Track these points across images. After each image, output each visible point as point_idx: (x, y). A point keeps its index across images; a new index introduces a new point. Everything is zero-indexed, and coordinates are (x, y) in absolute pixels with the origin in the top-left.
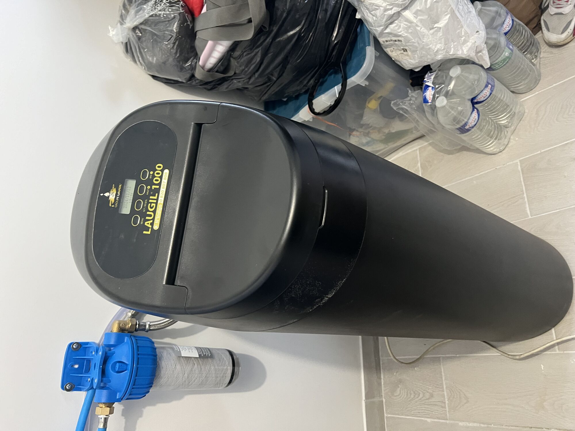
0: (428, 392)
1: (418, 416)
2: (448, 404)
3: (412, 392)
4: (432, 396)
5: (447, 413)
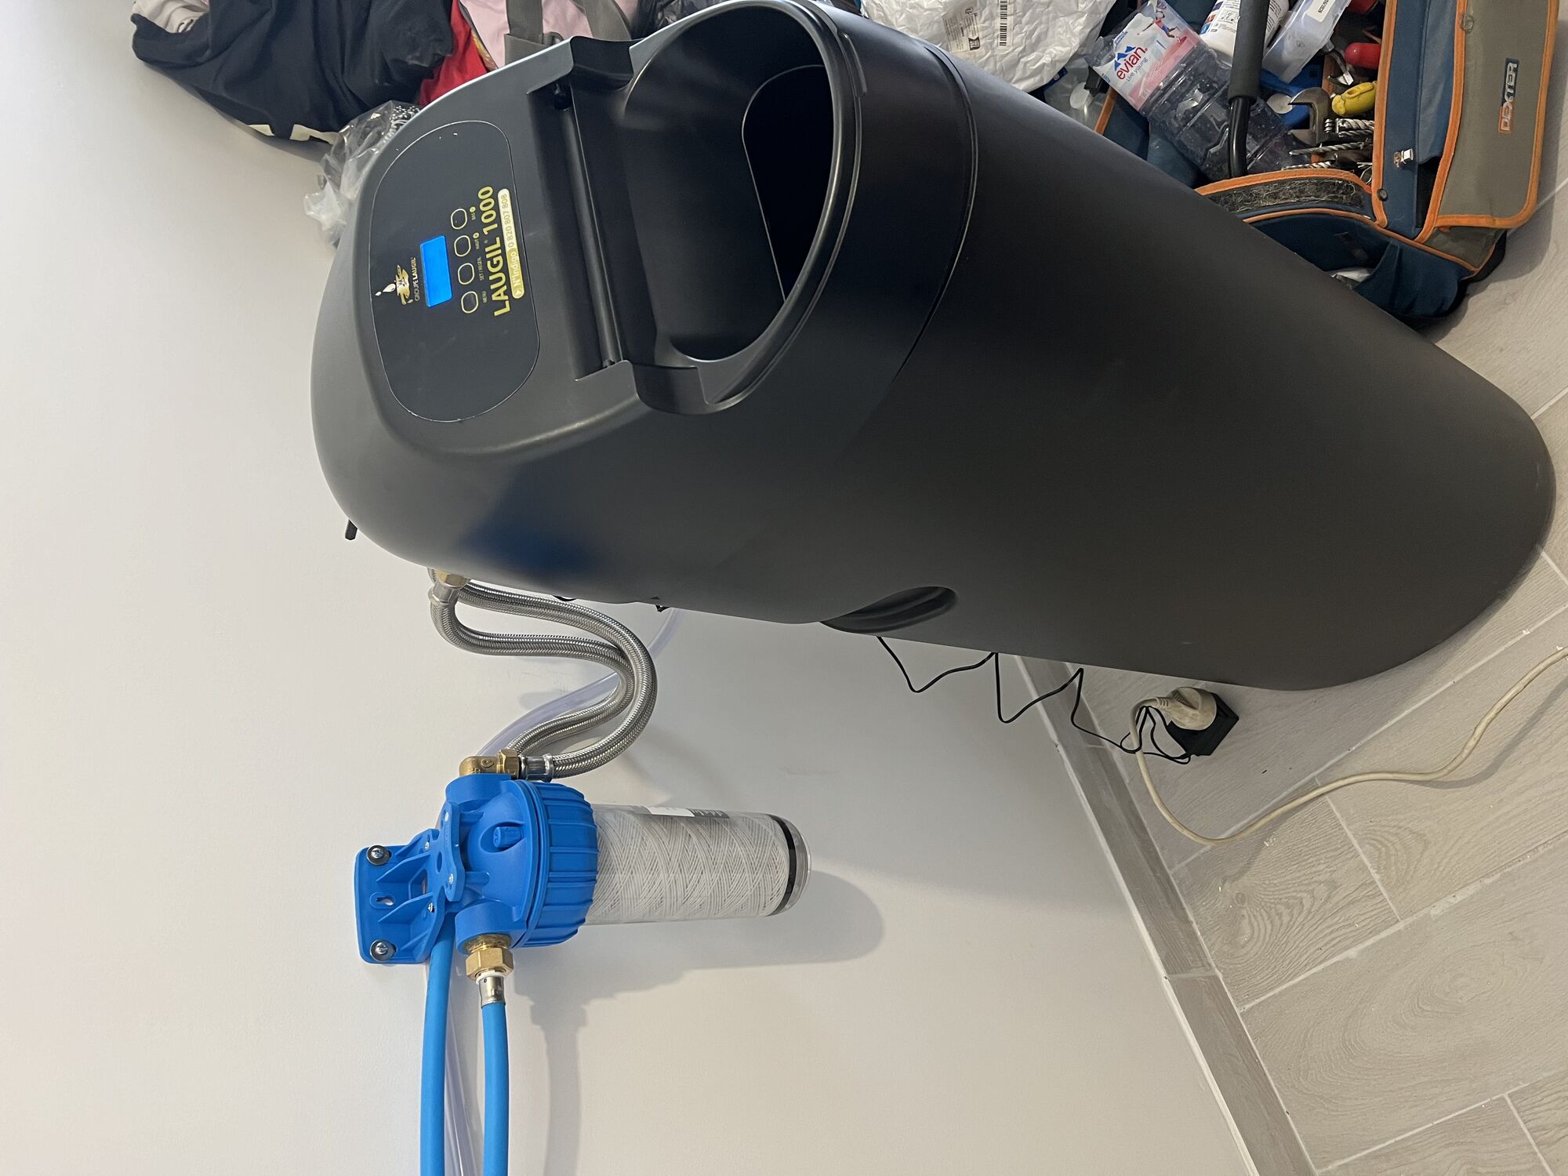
0: (1320, 883)
1: (1322, 957)
2: (1382, 881)
3: (1281, 908)
4: (1333, 885)
5: (1388, 907)
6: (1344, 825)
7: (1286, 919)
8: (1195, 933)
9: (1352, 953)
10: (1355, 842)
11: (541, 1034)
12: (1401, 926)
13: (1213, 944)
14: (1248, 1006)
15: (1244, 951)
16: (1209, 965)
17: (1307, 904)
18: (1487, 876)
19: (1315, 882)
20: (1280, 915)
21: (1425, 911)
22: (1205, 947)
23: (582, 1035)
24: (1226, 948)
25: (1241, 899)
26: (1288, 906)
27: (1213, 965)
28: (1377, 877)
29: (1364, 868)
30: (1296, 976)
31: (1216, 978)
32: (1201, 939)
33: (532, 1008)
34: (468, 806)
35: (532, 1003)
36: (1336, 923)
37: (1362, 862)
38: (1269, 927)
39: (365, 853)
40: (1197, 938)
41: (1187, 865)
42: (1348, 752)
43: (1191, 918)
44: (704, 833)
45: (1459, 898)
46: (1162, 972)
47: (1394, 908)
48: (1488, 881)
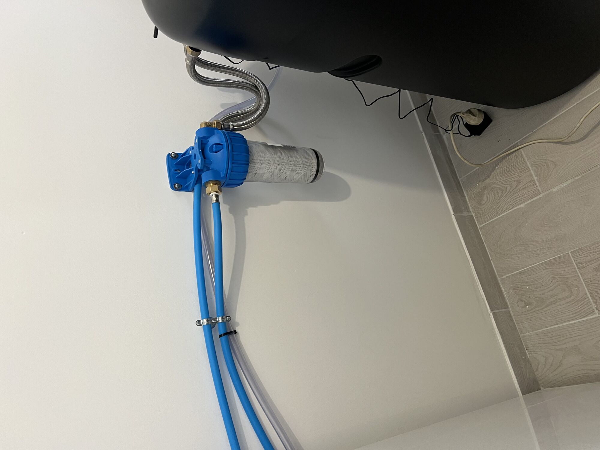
0: (514, 181)
1: (511, 208)
2: (537, 179)
3: (499, 191)
4: (519, 182)
5: (538, 189)
6: (526, 160)
7: (500, 195)
8: (466, 200)
9: (522, 206)
10: (529, 166)
11: (233, 217)
12: (542, 195)
13: (473, 204)
14: (482, 225)
15: (483, 207)
16: (470, 211)
17: (508, 189)
18: (576, 176)
19: (513, 181)
20: (498, 193)
21: (551, 190)
22: (469, 205)
23: (246, 218)
24: (477, 205)
25: (485, 188)
26: (502, 190)
27: (472, 211)
28: (535, 178)
29: (531, 175)
30: (501, 214)
31: (472, 216)
32: (469, 203)
33: (229, 209)
34: (203, 138)
35: (229, 207)
36: (518, 195)
37: (531, 173)
38: (494, 198)
39: (169, 155)
40: (467, 202)
41: (466, 176)
42: (532, 132)
43: (466, 195)
44: (287, 152)
45: (565, 185)
46: (452, 212)
47: (540, 189)
48: (577, 178)
